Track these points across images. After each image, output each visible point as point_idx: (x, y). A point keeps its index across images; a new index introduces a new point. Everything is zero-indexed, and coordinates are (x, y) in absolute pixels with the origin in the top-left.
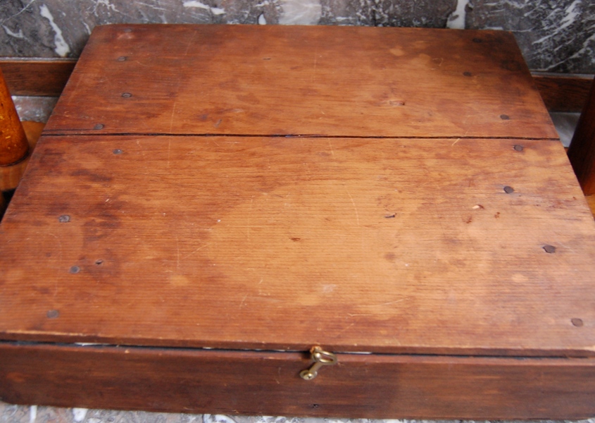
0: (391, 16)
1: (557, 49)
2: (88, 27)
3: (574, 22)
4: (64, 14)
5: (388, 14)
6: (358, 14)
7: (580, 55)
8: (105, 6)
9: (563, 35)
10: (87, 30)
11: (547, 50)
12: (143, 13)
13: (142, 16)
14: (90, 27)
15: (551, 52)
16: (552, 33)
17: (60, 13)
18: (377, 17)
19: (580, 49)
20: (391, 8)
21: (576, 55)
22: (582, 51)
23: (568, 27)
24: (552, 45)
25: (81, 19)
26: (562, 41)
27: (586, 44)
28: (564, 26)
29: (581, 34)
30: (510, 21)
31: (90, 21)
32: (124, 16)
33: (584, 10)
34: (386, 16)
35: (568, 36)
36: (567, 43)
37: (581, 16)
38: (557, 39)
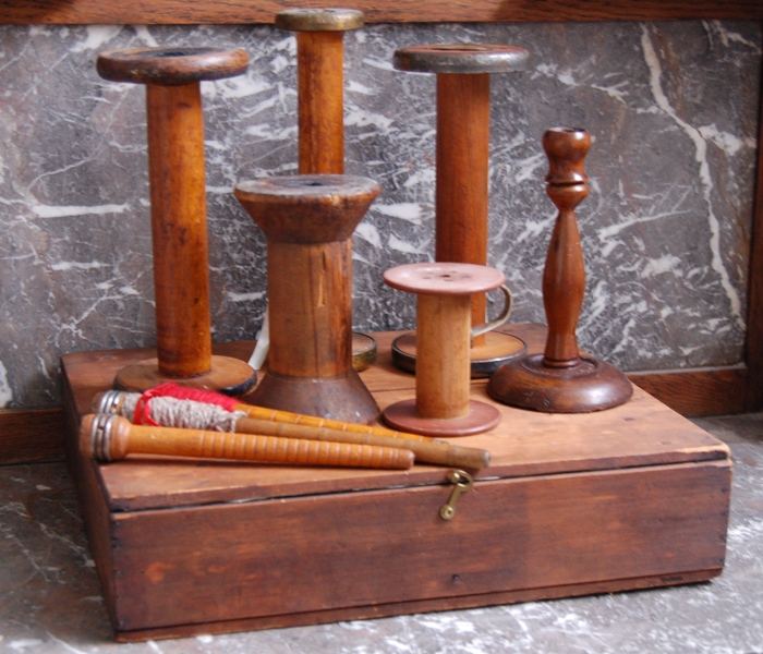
0: (406, 320)
1: (596, 343)
2: (43, 363)
3: (607, 308)
4: (16, 347)
5: (403, 318)
6: (369, 320)
7: (623, 347)
8: (71, 332)
9: (598, 325)
10: (41, 366)
11: (585, 345)
12: (116, 340)
13: (115, 343)
14: (46, 363)
15: (590, 347)
16: (585, 323)
17: (10, 345)
18: (391, 322)
19: (621, 339)
20: (405, 310)
21: (619, 349)
22: (624, 342)
23: (601, 315)
24: (589, 337)
25: (37, 353)
26: (599, 332)
27: (626, 332)
28: (596, 313)
29: (617, 321)
30: (537, 314)
31: (47, 355)
32: (91, 344)
33: (612, 292)
34: (400, 320)
35: (603, 325)
36: (605, 334)
37: (611, 300)
38: (593, 329)
